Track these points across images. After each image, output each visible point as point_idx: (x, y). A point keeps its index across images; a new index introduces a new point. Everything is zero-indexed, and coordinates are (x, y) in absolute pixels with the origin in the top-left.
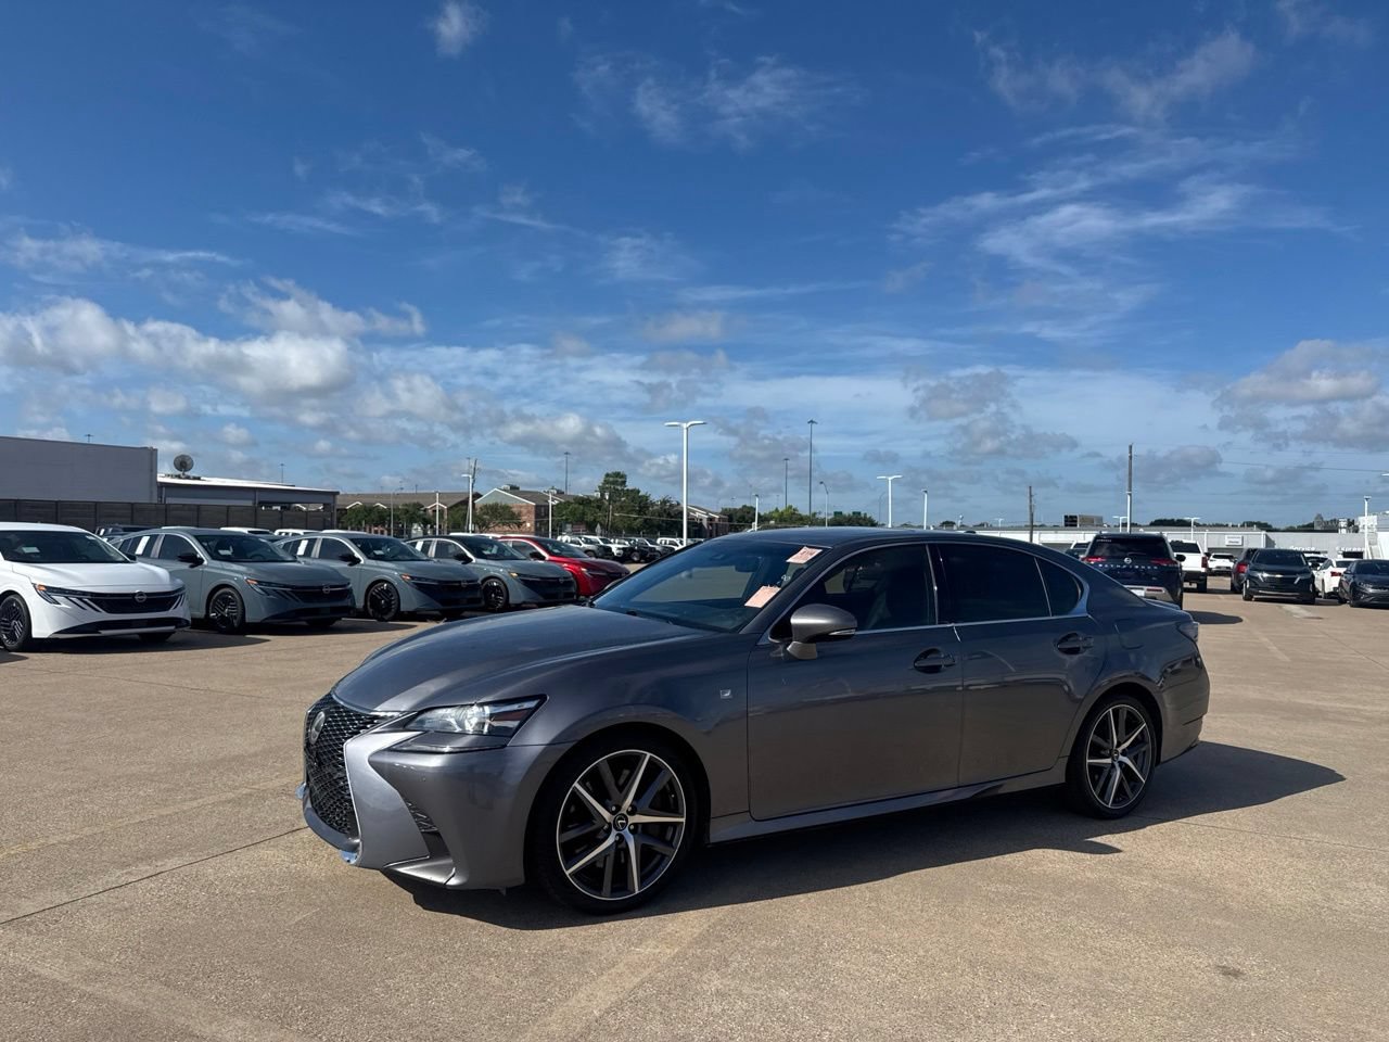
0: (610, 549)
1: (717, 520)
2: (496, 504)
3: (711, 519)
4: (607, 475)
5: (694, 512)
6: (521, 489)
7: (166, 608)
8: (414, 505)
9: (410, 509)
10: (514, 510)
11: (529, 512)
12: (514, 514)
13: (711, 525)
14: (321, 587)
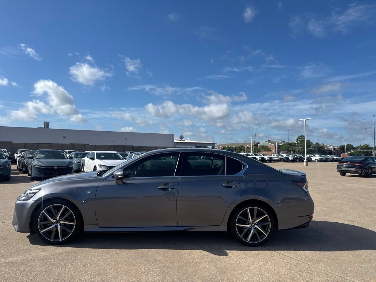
0: (289, 158)
1: (337, 149)
2: (263, 146)
3: (335, 149)
4: (299, 136)
5: (329, 147)
6: (271, 141)
8: (241, 146)
10: (269, 147)
11: (273, 148)
12: (268, 148)
13: (335, 150)
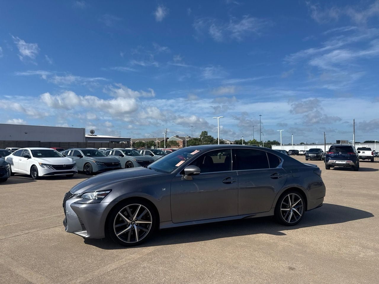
2: (173, 141)
3: (231, 143)
4: (202, 132)
5: (227, 142)
6: (179, 136)
7: (71, 169)
8: (152, 141)
9: (151, 142)
10: (177, 142)
11: (181, 142)
12: (177, 143)
14: (112, 163)
